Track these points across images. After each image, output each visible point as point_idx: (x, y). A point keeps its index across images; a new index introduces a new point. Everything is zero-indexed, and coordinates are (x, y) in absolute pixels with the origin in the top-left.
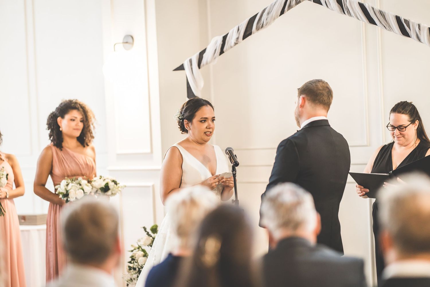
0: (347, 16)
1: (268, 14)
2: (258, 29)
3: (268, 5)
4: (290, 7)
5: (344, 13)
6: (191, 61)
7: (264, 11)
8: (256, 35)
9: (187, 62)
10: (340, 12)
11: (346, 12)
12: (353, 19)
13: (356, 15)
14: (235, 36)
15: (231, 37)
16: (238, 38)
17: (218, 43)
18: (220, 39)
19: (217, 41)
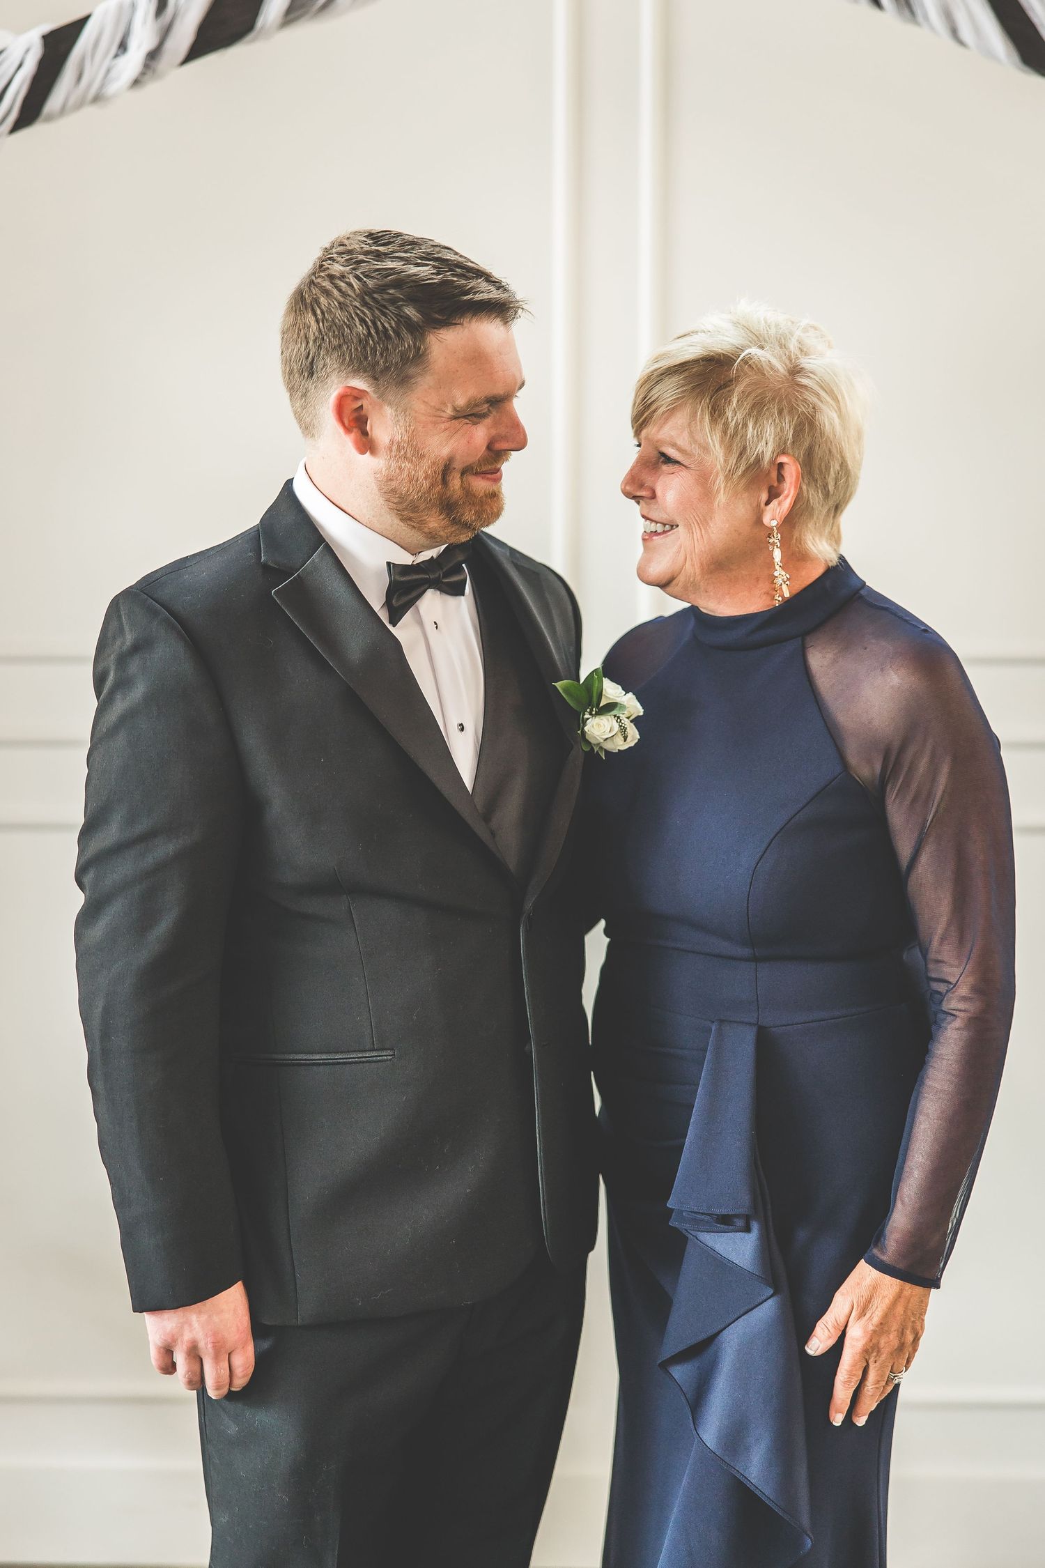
2: (293, 13)
13: (948, 16)
14: (141, 42)
15: (109, 43)
16: (153, 55)
17: (7, 65)
18: (26, 47)
19: (1, 54)
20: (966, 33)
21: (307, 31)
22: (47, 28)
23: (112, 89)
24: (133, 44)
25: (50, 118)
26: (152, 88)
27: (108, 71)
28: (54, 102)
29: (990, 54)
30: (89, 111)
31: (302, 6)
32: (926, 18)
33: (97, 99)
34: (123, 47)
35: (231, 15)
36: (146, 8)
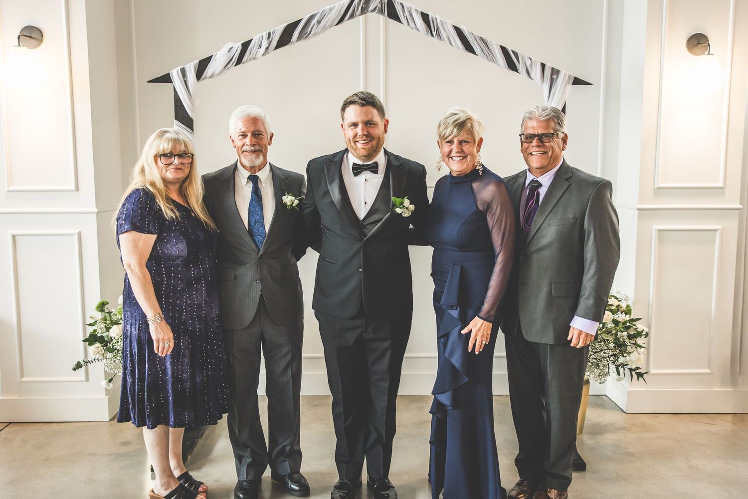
0: (435, 39)
1: (319, 22)
2: (299, 38)
3: (317, 10)
4: (352, 16)
5: (432, 35)
6: (183, 71)
7: (312, 17)
8: (295, 47)
9: (178, 72)
10: (426, 32)
11: (434, 34)
12: (445, 44)
13: (449, 39)
14: (265, 45)
15: (257, 46)
16: (267, 48)
17: (233, 51)
18: (238, 47)
19: (231, 48)
20: (453, 43)
21: (302, 42)
22: (242, 42)
23: (258, 56)
24: (262, 46)
25: (243, 63)
26: (267, 56)
27: (257, 52)
28: (244, 59)
29: (459, 48)
30: (253, 61)
31: (301, 37)
32: (444, 39)
33: (254, 58)
34: (260, 46)
35: (285, 39)
36: (265, 37)
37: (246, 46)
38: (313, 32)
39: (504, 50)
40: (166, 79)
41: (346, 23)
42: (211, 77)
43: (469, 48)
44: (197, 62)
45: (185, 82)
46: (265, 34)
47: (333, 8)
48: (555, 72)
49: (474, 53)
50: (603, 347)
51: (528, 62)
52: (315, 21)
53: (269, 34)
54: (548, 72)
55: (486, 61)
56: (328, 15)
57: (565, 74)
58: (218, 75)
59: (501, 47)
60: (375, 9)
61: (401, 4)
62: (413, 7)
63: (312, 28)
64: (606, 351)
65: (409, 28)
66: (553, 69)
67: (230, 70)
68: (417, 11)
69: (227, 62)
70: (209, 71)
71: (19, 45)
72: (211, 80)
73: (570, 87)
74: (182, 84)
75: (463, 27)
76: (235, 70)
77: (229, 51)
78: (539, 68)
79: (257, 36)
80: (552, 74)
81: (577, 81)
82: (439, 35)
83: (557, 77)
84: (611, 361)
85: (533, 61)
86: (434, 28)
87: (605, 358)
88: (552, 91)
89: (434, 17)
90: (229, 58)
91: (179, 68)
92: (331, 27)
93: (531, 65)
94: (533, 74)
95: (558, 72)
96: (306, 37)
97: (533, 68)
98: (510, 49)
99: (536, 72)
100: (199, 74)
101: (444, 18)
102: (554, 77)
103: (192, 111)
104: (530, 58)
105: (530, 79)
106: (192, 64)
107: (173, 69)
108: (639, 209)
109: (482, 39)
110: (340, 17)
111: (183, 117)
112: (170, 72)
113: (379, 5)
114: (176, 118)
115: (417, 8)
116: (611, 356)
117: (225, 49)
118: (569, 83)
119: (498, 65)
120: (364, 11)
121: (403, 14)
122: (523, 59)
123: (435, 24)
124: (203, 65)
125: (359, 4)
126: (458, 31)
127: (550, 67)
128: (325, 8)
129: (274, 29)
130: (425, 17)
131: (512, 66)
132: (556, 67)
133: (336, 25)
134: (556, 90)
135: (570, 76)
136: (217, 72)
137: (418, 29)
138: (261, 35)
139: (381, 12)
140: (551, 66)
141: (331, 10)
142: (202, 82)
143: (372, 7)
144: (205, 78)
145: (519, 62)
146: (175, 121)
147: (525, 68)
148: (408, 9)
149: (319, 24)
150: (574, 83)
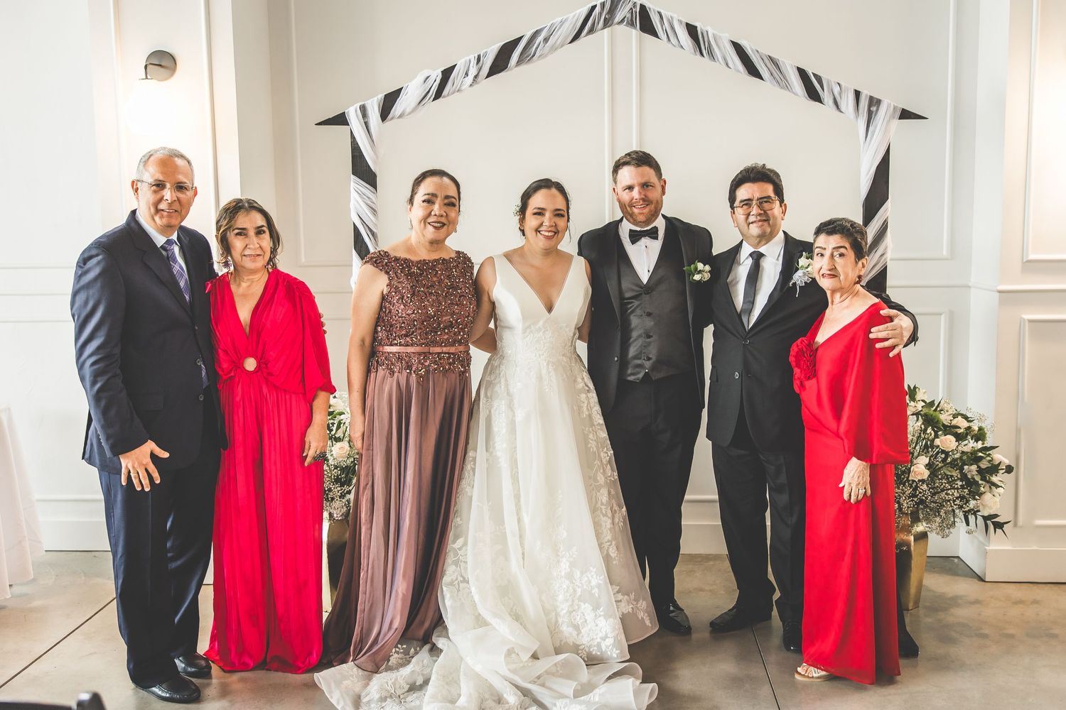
0: (706, 59)
1: (546, 40)
2: (519, 62)
3: (543, 23)
4: (591, 31)
5: (702, 54)
6: (363, 109)
7: (536, 35)
8: (514, 73)
9: (356, 111)
10: (693, 51)
11: (704, 53)
12: (718, 66)
13: (725, 59)
14: (473, 72)
15: (462, 73)
16: (476, 77)
17: (430, 81)
18: (436, 75)
19: (428, 77)
20: (730, 64)
21: (523, 67)
22: (443, 69)
23: (463, 88)
24: (470, 73)
25: (444, 97)
26: (476, 86)
27: (462, 82)
28: (445, 92)
29: (738, 71)
30: (456, 94)
31: (522, 60)
32: (718, 60)
33: (458, 91)
34: (467, 74)
35: (500, 64)
36: (474, 62)
37: (447, 73)
38: (537, 54)
39: (802, 73)
40: (341, 120)
41: (583, 40)
42: (400, 116)
43: (753, 71)
44: (381, 96)
45: (366, 124)
46: (472, 57)
47: (566, 20)
48: (874, 102)
49: (762, 79)
50: (944, 486)
51: (836, 90)
52: (540, 39)
53: (479, 57)
54: (864, 103)
55: (777, 89)
56: (558, 30)
57: (889, 106)
58: (409, 114)
59: (799, 69)
60: (622, 21)
61: (659, 12)
62: (675, 16)
63: (537, 48)
64: (949, 492)
65: (670, 45)
66: (871, 98)
67: (426, 106)
68: (680, 22)
69: (422, 97)
70: (398, 108)
71: (147, 78)
72: (401, 120)
73: (896, 123)
74: (362, 126)
75: (744, 43)
76: (433, 106)
77: (425, 82)
78: (851, 96)
79: (463, 60)
80: (870, 106)
81: (905, 115)
82: (711, 54)
83: (877, 110)
84: (956, 505)
85: (843, 89)
86: (705, 45)
87: (949, 501)
88: (871, 128)
89: (705, 29)
90: (425, 90)
91: (358, 105)
92: (562, 47)
93: (840, 94)
94: (843, 107)
95: (879, 102)
96: (529, 60)
97: (843, 97)
98: (810, 72)
99: (848, 102)
100: (385, 114)
101: (719, 32)
102: (874, 109)
103: (375, 163)
104: (839, 84)
105: (839, 113)
106: (375, 99)
107: (349, 108)
108: (1000, 292)
109: (771, 58)
110: (575, 32)
111: (363, 171)
112: (346, 111)
113: (629, 16)
114: (354, 173)
115: (680, 18)
116: (957, 498)
117: (421, 78)
118: (894, 118)
119: (794, 93)
120: (607, 23)
121: (662, 26)
122: (828, 85)
123: (706, 40)
124: (390, 101)
125: (600, 14)
126: (738, 48)
127: (867, 95)
128: (554, 21)
129: (485, 51)
130: (692, 30)
131: (814, 95)
132: (876, 96)
133: (570, 43)
134: (876, 127)
135: (895, 108)
136: (408, 110)
137: (682, 47)
138: (467, 58)
139: (631, 24)
140: (869, 94)
141: (562, 23)
142: (388, 123)
143: (618, 18)
144: (392, 118)
145: (823, 90)
146: (353, 177)
147: (832, 97)
148: (668, 20)
149: (547, 42)
150: (901, 117)
